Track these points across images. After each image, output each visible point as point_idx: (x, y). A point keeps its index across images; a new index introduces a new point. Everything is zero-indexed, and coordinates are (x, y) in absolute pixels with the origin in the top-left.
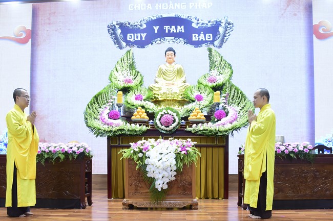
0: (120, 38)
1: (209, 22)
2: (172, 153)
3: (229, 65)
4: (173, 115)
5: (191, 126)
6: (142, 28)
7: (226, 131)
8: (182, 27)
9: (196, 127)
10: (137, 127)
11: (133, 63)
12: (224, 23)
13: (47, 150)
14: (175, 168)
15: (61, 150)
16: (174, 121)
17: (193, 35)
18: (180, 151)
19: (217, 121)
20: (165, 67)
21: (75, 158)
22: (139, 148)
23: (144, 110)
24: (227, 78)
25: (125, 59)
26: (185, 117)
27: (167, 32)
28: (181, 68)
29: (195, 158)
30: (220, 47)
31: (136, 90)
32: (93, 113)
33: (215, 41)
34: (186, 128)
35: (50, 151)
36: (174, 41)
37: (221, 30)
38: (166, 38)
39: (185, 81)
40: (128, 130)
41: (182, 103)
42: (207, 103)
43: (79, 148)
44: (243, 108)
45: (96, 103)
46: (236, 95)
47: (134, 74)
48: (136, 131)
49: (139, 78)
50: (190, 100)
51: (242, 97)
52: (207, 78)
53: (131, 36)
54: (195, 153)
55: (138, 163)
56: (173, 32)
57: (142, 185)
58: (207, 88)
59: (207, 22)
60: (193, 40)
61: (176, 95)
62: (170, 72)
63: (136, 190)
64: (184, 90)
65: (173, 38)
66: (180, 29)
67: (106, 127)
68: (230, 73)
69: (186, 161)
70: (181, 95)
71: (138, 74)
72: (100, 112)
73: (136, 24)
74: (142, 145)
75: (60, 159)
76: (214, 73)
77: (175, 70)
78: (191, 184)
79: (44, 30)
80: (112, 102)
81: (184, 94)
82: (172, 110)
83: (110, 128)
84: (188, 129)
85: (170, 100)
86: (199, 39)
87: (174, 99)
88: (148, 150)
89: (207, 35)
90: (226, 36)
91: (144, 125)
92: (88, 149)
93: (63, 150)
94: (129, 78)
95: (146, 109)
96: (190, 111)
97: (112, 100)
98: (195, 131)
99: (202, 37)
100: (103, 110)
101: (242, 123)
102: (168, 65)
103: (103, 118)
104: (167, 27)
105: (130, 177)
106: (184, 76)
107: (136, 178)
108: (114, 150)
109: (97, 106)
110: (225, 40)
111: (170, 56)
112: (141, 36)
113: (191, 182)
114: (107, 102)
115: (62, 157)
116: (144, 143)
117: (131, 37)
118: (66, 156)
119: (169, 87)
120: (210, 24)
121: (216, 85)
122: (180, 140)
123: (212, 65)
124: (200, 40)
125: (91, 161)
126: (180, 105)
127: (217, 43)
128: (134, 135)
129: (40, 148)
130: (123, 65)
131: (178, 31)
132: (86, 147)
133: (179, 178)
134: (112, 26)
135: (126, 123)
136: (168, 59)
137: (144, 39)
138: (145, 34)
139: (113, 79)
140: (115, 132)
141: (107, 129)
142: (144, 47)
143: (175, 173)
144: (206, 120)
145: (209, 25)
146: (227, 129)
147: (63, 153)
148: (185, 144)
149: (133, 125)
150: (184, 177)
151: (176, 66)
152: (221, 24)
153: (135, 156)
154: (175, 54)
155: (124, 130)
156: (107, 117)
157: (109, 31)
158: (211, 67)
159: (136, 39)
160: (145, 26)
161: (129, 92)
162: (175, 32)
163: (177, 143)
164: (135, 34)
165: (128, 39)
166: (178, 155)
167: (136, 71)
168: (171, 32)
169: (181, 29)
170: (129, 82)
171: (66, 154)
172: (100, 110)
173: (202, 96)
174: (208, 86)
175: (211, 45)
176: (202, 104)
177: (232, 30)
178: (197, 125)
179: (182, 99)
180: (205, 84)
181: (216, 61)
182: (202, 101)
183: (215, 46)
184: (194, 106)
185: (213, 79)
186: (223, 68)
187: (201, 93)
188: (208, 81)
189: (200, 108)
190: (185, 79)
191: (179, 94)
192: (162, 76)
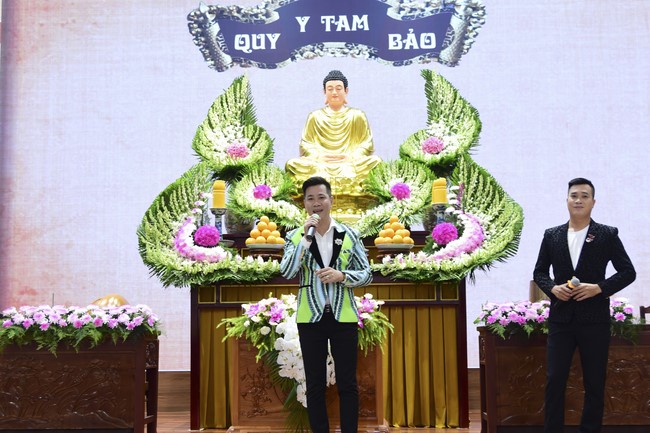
0: (218, 44)
1: (428, 5)
3: (473, 110)
5: (380, 261)
6: (269, 21)
7: (458, 271)
8: (365, 18)
9: (392, 262)
10: (259, 264)
11: (248, 107)
12: (463, 7)
13: (63, 322)
15: (94, 320)
17: (391, 36)
19: (438, 249)
20: (322, 116)
21: (125, 338)
22: (261, 315)
23: (273, 224)
24: (466, 144)
25: (231, 99)
26: (369, 237)
27: (328, 29)
29: (382, 336)
30: (454, 63)
31: (255, 174)
32: (159, 233)
33: (443, 49)
35: (70, 325)
36: (346, 50)
37: (456, 23)
38: (327, 44)
39: (371, 148)
40: (239, 271)
42: (419, 203)
43: (132, 317)
44: (497, 217)
45: (165, 208)
46: (481, 187)
47: (250, 136)
48: (255, 274)
49: (262, 145)
50: (380, 195)
51: (494, 191)
52: (422, 141)
53: (243, 39)
54: (381, 325)
55: (259, 347)
56: (343, 29)
57: (270, 394)
58: (420, 168)
59: (423, 6)
60: (391, 47)
61: (348, 185)
62: (337, 130)
63: (256, 405)
64: (367, 172)
65: (342, 44)
66: (360, 22)
67: (187, 265)
68: (473, 129)
69: (361, 343)
70: (361, 185)
71: (260, 135)
72: (175, 230)
73: (255, 11)
74: (268, 308)
75: (93, 340)
76: (438, 129)
77: (347, 123)
78: (373, 392)
79: (33, 23)
80: (201, 207)
81: (367, 183)
83: (199, 267)
84: (374, 266)
86: (404, 45)
87: (345, 193)
88: (282, 321)
89: (423, 35)
90: (467, 38)
91: (273, 258)
92: (153, 317)
93: (97, 322)
94: (239, 145)
95: (280, 220)
96: (379, 223)
97: (201, 203)
98: (389, 271)
99: (411, 41)
100: (181, 224)
101: (492, 252)
103: (181, 244)
104: (328, 18)
105: (243, 378)
106: (369, 138)
107: (256, 380)
108: (205, 317)
109: (167, 214)
110: (465, 47)
111: (335, 92)
112: (267, 40)
114: (191, 206)
115: (96, 336)
116: (273, 304)
117: (243, 43)
118: (103, 333)
119: (332, 166)
120: (430, 9)
121: (442, 160)
123: (434, 110)
124: (407, 47)
125: (157, 343)
126: (359, 207)
127: (446, 54)
128: (252, 282)
129: (47, 317)
130: (227, 113)
131: (354, 29)
132: (148, 313)
134: (198, 16)
135: (234, 255)
136: (329, 97)
137: (273, 47)
138: (277, 35)
139: (202, 146)
140: (210, 275)
141: (190, 270)
142: (275, 67)
145: (428, 12)
146: (459, 266)
147: (98, 329)
148: (359, 304)
149: (250, 259)
151: (350, 115)
152: (457, 9)
153: (254, 334)
154: (346, 86)
155: (228, 270)
156: (190, 241)
157: (191, 29)
158: (432, 115)
159: (255, 47)
160: (275, 16)
161: (240, 179)
162: (347, 29)
164: (254, 36)
165: (237, 47)
167: (255, 128)
168: (339, 29)
169: (362, 23)
170: (240, 153)
171: (105, 329)
172: (174, 225)
173: (407, 188)
174: (421, 162)
175: (432, 59)
176: (408, 206)
177: (483, 23)
178: (393, 257)
179: (363, 194)
180: (415, 157)
181: (442, 102)
182: (407, 200)
183: (441, 63)
184: (388, 211)
185: (435, 144)
186: (458, 118)
187: (406, 179)
188: (424, 149)
189: (403, 215)
190: (371, 144)
191: (355, 183)
192: (316, 138)
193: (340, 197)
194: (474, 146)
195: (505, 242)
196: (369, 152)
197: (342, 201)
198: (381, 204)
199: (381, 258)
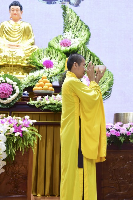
2: (2, 135)
3: (87, 27)
4: (12, 85)
5: (35, 99)
9: (42, 100)
14: (5, 156)
16: (14, 92)
18: (14, 133)
20: (8, 24)
24: (83, 42)
26: (30, 87)
28: (28, 28)
29: (34, 142)
30: (77, 5)
34: (29, 101)
41: (28, 69)
42: (57, 71)
50: (37, 66)
52: (60, 41)
54: (34, 135)
58: (59, 53)
61: (20, 60)
62: (15, 32)
64: (31, 54)
68: (86, 36)
69: (20, 147)
70: (27, 60)
76: (69, 35)
77: (21, 29)
78: (25, 178)
81: (30, 59)
82: (11, 78)
84: (32, 102)
85: (11, 66)
87: (18, 64)
96: (36, 80)
98: (40, 105)
102: (12, 22)
106: (33, 38)
111: (15, 12)
113: (27, 174)
121: (70, 50)
122: (15, 117)
123: (67, 26)
126: (25, 72)
127: (73, 0)
133: (10, 170)
136: (12, 15)
143: (5, 163)
144: (56, 91)
148: (21, 122)
150: (17, 169)
151: (23, 25)
154: (21, 9)
158: (65, 28)
163: (9, 121)
166: (9, 137)
173: (52, 63)
174: (60, 50)
175: (66, 2)
176: (52, 72)
178: (43, 97)
179: (28, 65)
180: (56, 48)
181: (71, 22)
182: (51, 68)
183: (71, 4)
184: (41, 74)
185: (67, 42)
186: (79, 30)
187: (51, 58)
188: (61, 44)
189: (49, 76)
190: (33, 41)
191: (24, 59)
192: (4, 36)
193: (15, 66)
194: (87, 44)
195: (104, 91)
196: (32, 44)
197: (16, 68)
198: (37, 70)
199: (36, 98)
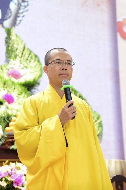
3: (36, 56)
33: (5, 20)
37: (13, 6)
68: (38, 67)
90: (19, 17)
110: (17, 22)
123: (10, 53)
173: (12, 97)
177: (27, 10)
185: (17, 73)
186: (27, 60)
